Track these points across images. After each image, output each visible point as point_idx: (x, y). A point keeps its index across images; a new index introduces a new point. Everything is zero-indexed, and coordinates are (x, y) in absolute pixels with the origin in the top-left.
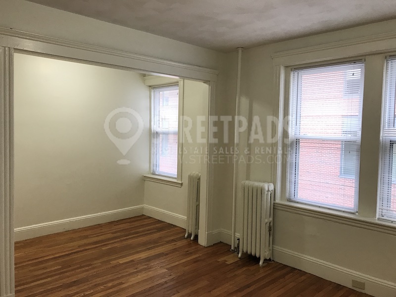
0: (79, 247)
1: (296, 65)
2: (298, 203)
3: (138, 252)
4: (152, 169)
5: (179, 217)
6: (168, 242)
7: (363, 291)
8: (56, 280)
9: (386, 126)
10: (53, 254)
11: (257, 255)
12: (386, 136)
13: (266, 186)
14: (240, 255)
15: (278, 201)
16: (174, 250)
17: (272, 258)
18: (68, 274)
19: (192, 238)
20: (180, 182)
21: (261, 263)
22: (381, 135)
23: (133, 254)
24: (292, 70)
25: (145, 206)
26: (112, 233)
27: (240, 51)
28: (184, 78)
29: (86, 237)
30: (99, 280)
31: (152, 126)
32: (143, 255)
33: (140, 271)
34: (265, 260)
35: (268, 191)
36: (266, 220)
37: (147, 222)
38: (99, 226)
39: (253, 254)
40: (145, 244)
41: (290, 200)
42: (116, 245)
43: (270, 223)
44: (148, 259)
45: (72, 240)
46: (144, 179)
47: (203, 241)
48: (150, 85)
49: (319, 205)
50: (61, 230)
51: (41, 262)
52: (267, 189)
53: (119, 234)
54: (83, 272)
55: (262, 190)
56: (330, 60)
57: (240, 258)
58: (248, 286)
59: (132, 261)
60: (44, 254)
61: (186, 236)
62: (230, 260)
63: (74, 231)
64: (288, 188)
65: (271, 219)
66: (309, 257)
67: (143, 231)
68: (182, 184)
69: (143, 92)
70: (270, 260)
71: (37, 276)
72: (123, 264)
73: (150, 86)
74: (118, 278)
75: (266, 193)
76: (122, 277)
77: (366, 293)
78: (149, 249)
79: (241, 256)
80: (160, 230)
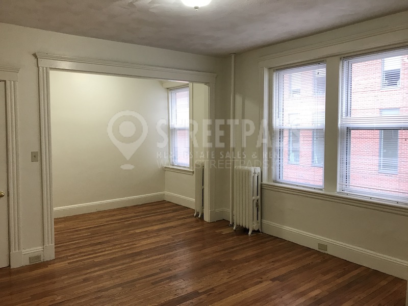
0: (107, 222)
1: (276, 67)
2: (281, 183)
3: (152, 226)
4: (171, 161)
5: (189, 200)
6: (180, 219)
7: (326, 252)
8: (86, 242)
9: (344, 115)
10: (86, 226)
11: (247, 227)
12: (343, 124)
13: (252, 169)
14: (234, 228)
15: (265, 182)
16: (181, 225)
17: (260, 230)
18: (95, 238)
19: (199, 216)
20: (192, 171)
21: (250, 233)
22: (339, 122)
23: (148, 227)
24: (274, 71)
25: (166, 193)
26: (135, 213)
27: (233, 56)
28: (193, 82)
29: (114, 215)
30: (117, 242)
31: (171, 123)
32: (156, 228)
33: (151, 237)
34: (254, 231)
35: (255, 173)
36: (254, 198)
37: (166, 205)
38: (126, 208)
39: (244, 226)
40: (159, 220)
41: (275, 181)
42: (136, 221)
43: (257, 200)
44: (159, 230)
45: (102, 217)
46: (165, 169)
47: (207, 218)
48: (168, 87)
49: (297, 184)
50: (94, 210)
51: (77, 231)
52: (253, 172)
53: (140, 213)
54: (107, 237)
55: (249, 172)
56: (301, 62)
57: (235, 230)
58: (233, 248)
59: (146, 231)
60: (79, 226)
61: (195, 215)
62: (226, 231)
63: (105, 211)
64: (274, 171)
65: (259, 197)
66: (288, 228)
67: (160, 212)
68: (193, 172)
69: (163, 94)
70: (258, 231)
71: (73, 238)
72: (138, 233)
73: (168, 89)
74: (133, 241)
75: (253, 175)
76: (136, 241)
77: (329, 253)
78: (162, 224)
79: (236, 228)
80: (174, 211)
